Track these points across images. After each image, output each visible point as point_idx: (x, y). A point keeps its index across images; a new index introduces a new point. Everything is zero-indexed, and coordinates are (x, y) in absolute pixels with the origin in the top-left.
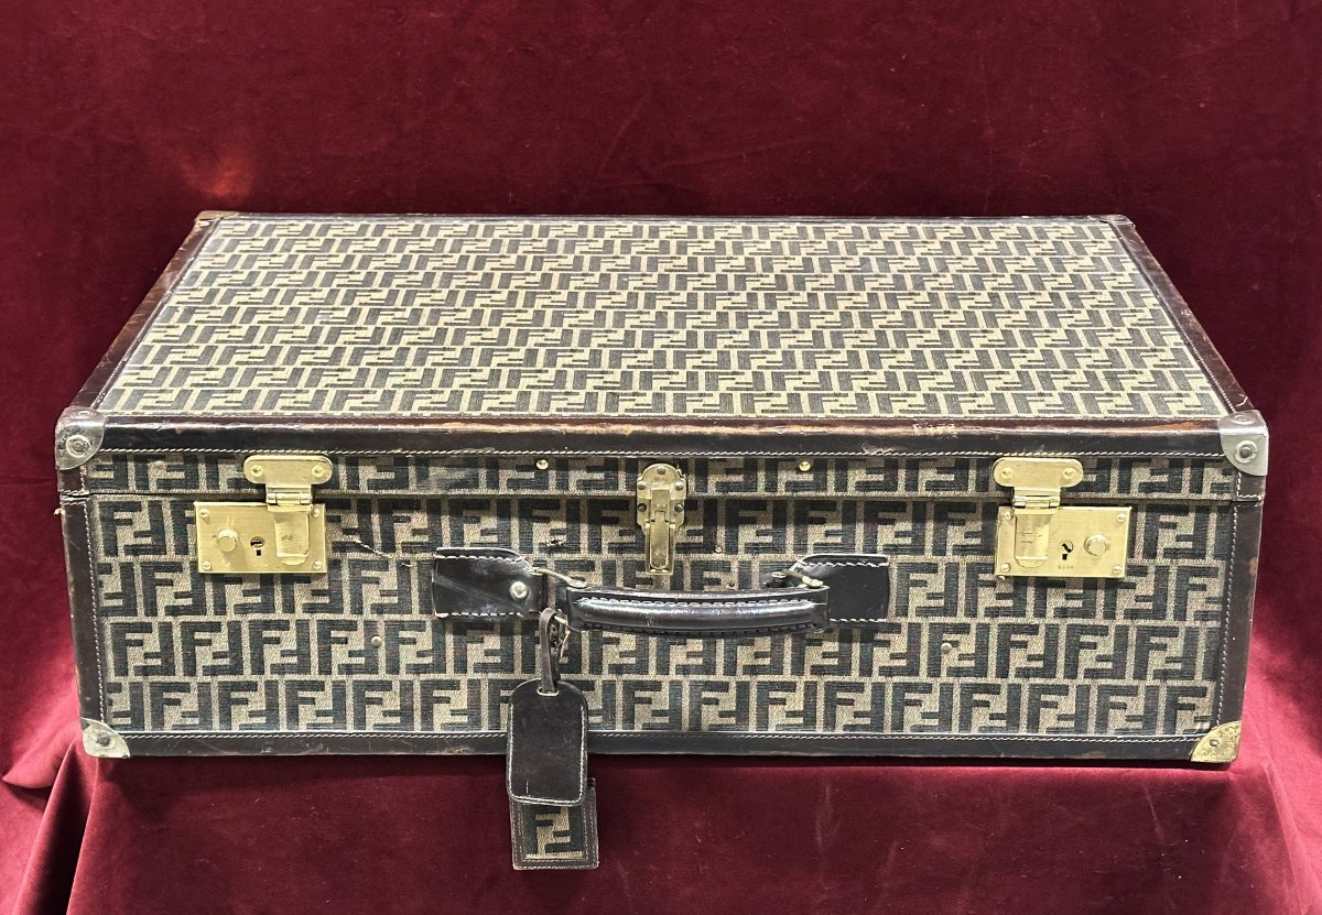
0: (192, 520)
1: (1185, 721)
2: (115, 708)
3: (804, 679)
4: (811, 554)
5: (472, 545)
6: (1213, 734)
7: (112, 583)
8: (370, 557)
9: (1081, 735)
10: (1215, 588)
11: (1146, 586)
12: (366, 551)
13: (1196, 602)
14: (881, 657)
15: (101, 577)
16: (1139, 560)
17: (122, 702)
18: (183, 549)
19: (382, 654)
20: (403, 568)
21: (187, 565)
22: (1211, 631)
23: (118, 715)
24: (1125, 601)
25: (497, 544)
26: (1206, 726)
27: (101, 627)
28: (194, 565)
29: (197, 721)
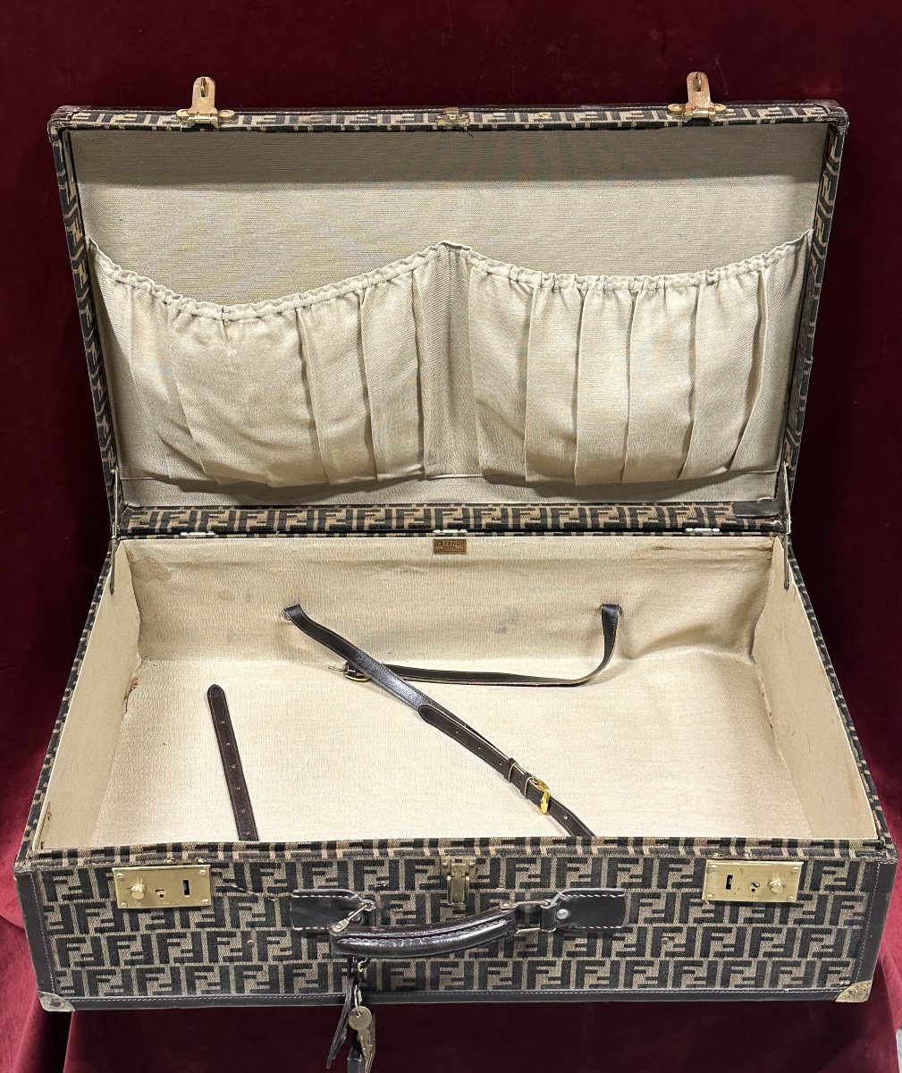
0: (111, 879)
1: (832, 980)
2: (62, 985)
3: (562, 959)
4: (568, 889)
5: (319, 887)
6: (851, 988)
7: (55, 916)
8: (245, 895)
9: (759, 989)
10: (860, 908)
11: (811, 906)
12: (241, 891)
13: (845, 915)
14: (617, 946)
15: (46, 914)
16: (806, 891)
17: (67, 981)
18: (105, 894)
19: (255, 950)
20: (268, 902)
21: (109, 904)
22: (855, 931)
23: (64, 988)
24: (794, 914)
25: (339, 887)
26: (847, 982)
27: (49, 942)
28: (114, 904)
29: (122, 991)
